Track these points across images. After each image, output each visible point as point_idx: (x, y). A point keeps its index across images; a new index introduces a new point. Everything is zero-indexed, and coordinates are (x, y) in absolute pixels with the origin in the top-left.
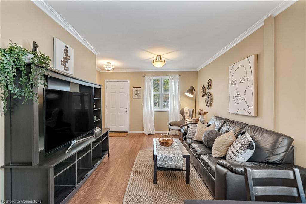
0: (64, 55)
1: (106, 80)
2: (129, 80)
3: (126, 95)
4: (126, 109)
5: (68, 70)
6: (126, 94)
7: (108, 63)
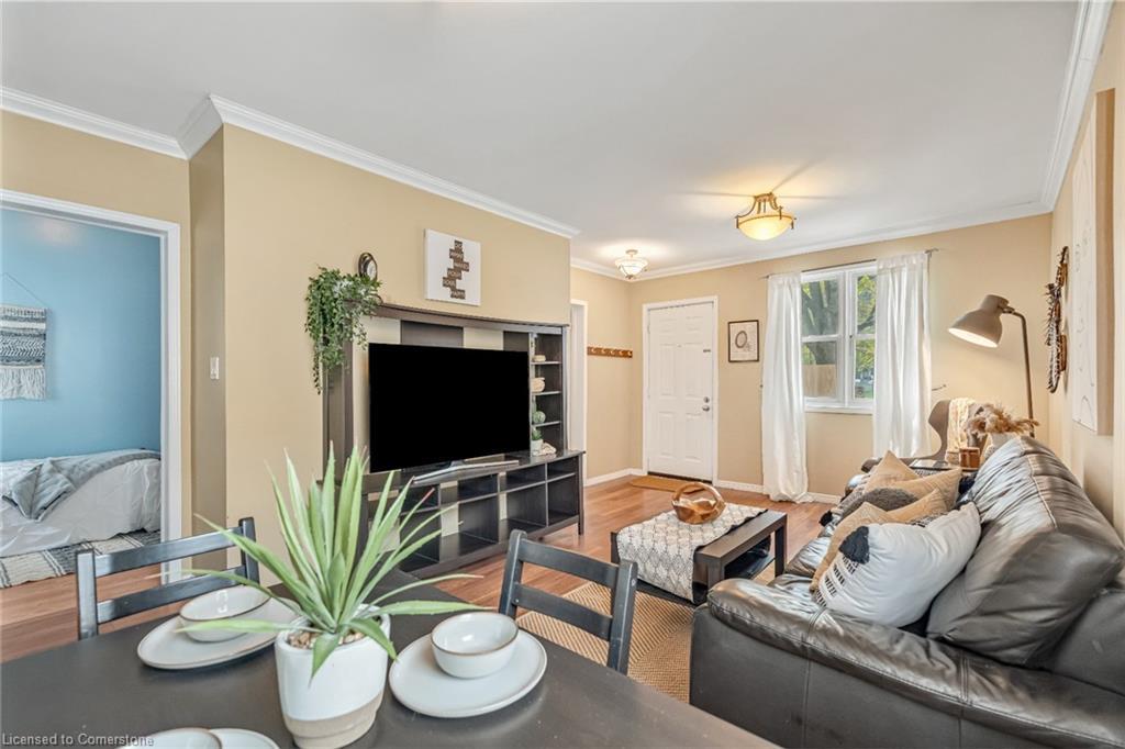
0: (451, 263)
1: (645, 307)
2: (715, 298)
3: (705, 351)
4: (707, 400)
5: (462, 297)
6: (707, 348)
7: (628, 252)
